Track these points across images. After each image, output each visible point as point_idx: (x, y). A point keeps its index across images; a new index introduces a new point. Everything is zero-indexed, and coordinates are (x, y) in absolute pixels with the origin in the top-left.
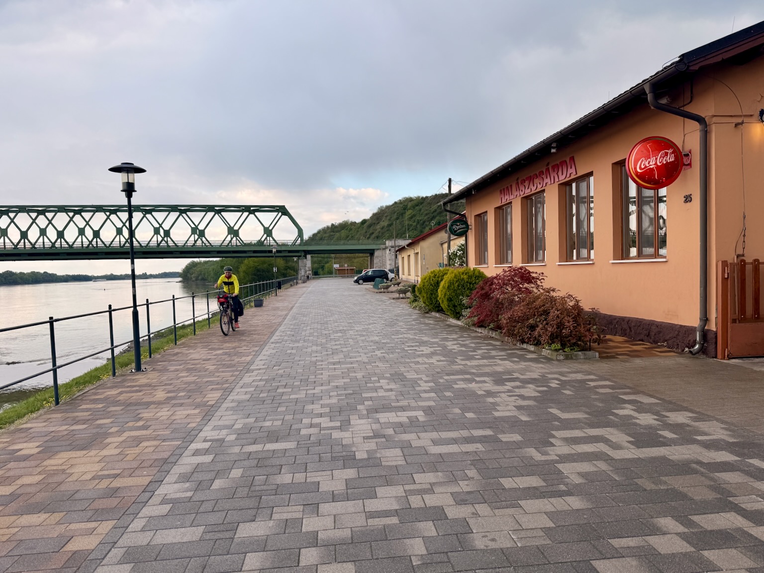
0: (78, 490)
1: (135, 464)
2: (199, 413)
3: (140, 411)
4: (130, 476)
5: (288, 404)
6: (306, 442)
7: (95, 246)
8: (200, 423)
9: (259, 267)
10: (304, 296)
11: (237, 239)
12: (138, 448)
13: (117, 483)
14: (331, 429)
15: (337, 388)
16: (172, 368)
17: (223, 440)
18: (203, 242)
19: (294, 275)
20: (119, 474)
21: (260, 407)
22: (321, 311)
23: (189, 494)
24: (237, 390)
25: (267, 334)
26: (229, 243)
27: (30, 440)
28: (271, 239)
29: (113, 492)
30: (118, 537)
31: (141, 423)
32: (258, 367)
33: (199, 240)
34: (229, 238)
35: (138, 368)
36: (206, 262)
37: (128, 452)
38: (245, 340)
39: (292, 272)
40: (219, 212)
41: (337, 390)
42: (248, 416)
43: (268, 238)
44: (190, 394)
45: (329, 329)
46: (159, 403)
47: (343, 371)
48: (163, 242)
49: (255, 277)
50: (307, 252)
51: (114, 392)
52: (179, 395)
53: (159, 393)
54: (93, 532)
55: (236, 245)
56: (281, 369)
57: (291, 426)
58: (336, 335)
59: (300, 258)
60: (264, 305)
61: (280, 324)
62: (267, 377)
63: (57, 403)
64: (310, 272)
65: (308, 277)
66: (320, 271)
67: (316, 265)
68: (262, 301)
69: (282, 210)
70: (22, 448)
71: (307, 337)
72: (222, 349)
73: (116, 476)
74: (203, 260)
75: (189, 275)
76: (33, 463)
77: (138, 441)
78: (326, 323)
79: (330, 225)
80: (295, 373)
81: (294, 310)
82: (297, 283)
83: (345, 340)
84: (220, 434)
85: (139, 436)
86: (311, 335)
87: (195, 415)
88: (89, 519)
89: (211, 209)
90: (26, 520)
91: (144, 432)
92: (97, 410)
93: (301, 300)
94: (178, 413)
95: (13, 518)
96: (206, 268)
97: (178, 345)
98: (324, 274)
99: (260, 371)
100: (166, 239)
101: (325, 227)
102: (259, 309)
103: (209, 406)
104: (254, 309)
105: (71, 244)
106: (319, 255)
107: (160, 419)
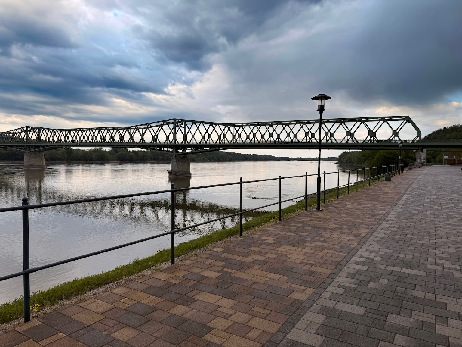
0: (294, 267)
1: (322, 261)
2: (356, 240)
3: (322, 232)
4: (320, 267)
5: (416, 246)
6: (432, 274)
7: (294, 142)
8: (357, 246)
9: (387, 156)
10: (420, 176)
11: (374, 138)
12: (322, 252)
13: (313, 269)
14: (453, 270)
15: (454, 242)
16: (337, 211)
17: (372, 259)
18: (353, 140)
19: (412, 162)
20: (314, 264)
21: (395, 244)
22: (435, 188)
23: (355, 286)
24: (378, 230)
25: (395, 199)
26: (369, 141)
27: (270, 236)
28: (397, 138)
29: (312, 273)
30: (317, 299)
31: (323, 239)
32: (391, 219)
33: (351, 138)
34: (369, 138)
35: (319, 208)
36: (353, 152)
37: (318, 253)
38: (381, 201)
39: (411, 160)
40: (364, 122)
41: (455, 243)
42: (388, 248)
43: (395, 137)
44: (350, 228)
45: (443, 200)
46: (332, 230)
47: (458, 231)
48: (330, 140)
49: (384, 162)
50: (423, 147)
51: (307, 219)
52: (343, 227)
53: (331, 224)
54: (303, 291)
55: (374, 142)
56: (408, 222)
57: (420, 261)
58: (449, 205)
59: (418, 151)
60: (391, 180)
61: (404, 193)
62: (399, 226)
63: (280, 220)
64: (425, 161)
65: (423, 164)
66: (432, 160)
67: (429, 156)
68: (390, 177)
69: (407, 119)
70: (266, 239)
71: (426, 204)
72: (366, 204)
73: (312, 265)
74: (351, 150)
75: (342, 159)
76: (272, 248)
77: (322, 249)
78: (441, 196)
79: (442, 128)
80: (419, 227)
81: (414, 185)
82: (414, 168)
83: (458, 209)
84: (370, 255)
85: (322, 246)
86: (428, 203)
87: (354, 240)
88: (301, 284)
89: (359, 120)
90: (271, 275)
91: (325, 244)
92: (299, 227)
93: (418, 179)
94: (343, 237)
95: (266, 273)
96: (352, 156)
97: (339, 199)
98: (435, 162)
99: (393, 221)
100: (331, 138)
101: (438, 130)
102: (388, 182)
103: (362, 237)
104: (385, 182)
105: (283, 141)
106: (432, 149)
107: (333, 238)
